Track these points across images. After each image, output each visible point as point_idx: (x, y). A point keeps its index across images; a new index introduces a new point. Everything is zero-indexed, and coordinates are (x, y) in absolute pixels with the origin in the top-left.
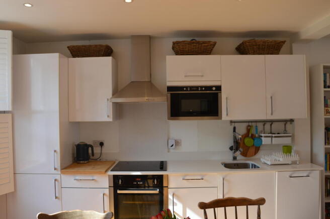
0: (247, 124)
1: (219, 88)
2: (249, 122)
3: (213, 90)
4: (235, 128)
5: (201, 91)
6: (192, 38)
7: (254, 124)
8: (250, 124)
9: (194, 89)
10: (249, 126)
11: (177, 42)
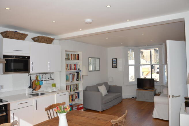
0: (36, 75)
1: (29, 57)
2: (37, 74)
3: (26, 58)
4: (31, 77)
5: (20, 58)
6: (15, 30)
7: (39, 75)
8: (37, 75)
9: (17, 57)
10: (37, 76)
11: (9, 31)
